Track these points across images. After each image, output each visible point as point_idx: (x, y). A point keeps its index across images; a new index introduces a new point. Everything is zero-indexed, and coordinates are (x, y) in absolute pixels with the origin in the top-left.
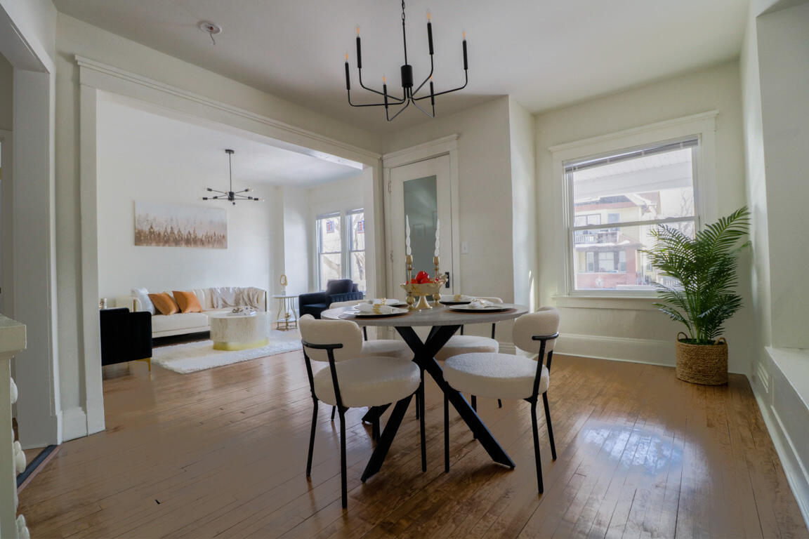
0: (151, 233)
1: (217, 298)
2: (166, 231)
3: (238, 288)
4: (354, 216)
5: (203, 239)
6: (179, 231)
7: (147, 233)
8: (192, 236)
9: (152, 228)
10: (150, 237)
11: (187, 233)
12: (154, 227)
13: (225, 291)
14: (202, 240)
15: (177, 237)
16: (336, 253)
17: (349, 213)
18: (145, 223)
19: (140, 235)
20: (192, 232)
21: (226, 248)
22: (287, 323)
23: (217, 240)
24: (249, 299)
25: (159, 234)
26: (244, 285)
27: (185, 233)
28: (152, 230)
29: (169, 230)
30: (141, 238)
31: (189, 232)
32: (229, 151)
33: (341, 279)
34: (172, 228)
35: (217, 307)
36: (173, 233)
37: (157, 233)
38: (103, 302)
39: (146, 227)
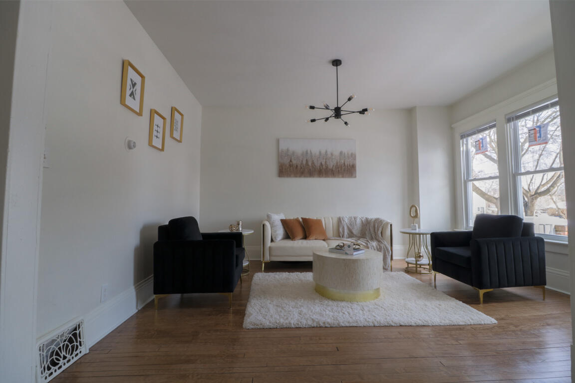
0: (290, 166)
1: (343, 228)
2: (302, 163)
3: (366, 218)
4: (521, 123)
5: (334, 169)
6: (313, 163)
7: (288, 166)
8: (324, 167)
9: (291, 161)
10: (290, 169)
11: (319, 165)
12: (293, 160)
13: (353, 220)
14: (332, 170)
15: (311, 168)
16: (490, 178)
17: (513, 118)
18: (286, 158)
20: (323, 163)
21: (355, 177)
22: (416, 264)
23: (346, 169)
24: (374, 231)
25: (297, 166)
26: (372, 216)
27: (317, 164)
28: (291, 163)
29: (304, 162)
30: (283, 171)
31: (321, 163)
32: (336, 63)
33: (500, 214)
34: (307, 160)
35: (343, 237)
36: (309, 165)
37: (295, 165)
38: (239, 224)
39: (286, 161)
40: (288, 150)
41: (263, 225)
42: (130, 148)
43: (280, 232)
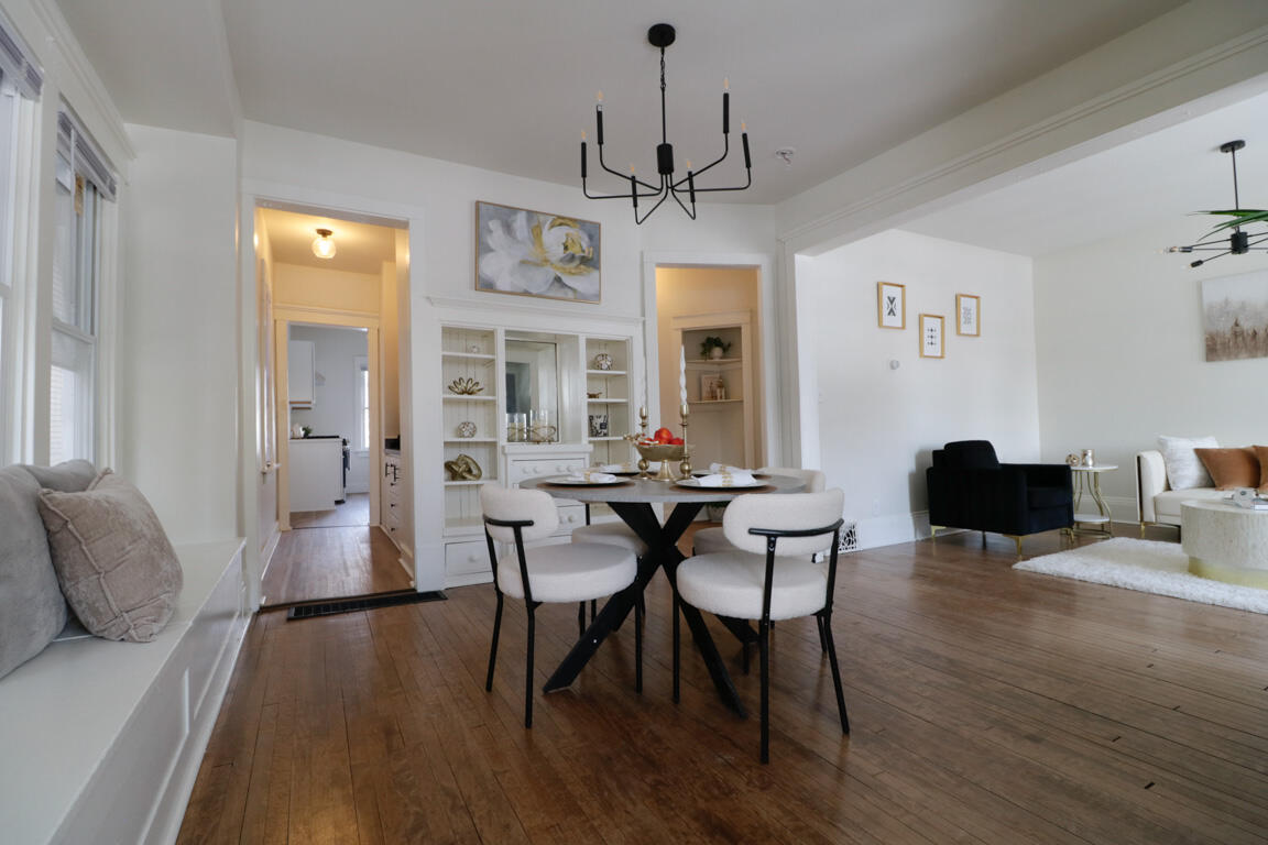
0: (1236, 334)
7: (1228, 335)
9: (1237, 325)
10: (1236, 343)
12: (1242, 323)
18: (1223, 319)
19: (1215, 344)
25: (1255, 333)
28: (1238, 329)
30: (1216, 348)
32: (1232, 147)
37: (1251, 332)
38: (1085, 455)
39: (1225, 326)
40: (1227, 302)
41: (1139, 458)
42: (893, 368)
43: (1192, 471)
